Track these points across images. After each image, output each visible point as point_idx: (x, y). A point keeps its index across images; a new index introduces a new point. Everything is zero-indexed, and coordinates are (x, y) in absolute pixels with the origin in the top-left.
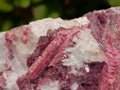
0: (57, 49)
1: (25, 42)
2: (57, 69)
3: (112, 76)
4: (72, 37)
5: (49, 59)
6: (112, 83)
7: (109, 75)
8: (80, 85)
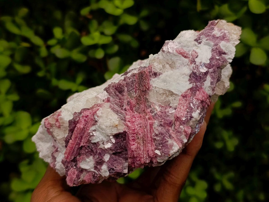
0: (83, 130)
1: (59, 127)
2: (89, 147)
3: (133, 143)
4: (92, 116)
5: (78, 141)
6: (133, 150)
7: (130, 142)
8: (111, 155)
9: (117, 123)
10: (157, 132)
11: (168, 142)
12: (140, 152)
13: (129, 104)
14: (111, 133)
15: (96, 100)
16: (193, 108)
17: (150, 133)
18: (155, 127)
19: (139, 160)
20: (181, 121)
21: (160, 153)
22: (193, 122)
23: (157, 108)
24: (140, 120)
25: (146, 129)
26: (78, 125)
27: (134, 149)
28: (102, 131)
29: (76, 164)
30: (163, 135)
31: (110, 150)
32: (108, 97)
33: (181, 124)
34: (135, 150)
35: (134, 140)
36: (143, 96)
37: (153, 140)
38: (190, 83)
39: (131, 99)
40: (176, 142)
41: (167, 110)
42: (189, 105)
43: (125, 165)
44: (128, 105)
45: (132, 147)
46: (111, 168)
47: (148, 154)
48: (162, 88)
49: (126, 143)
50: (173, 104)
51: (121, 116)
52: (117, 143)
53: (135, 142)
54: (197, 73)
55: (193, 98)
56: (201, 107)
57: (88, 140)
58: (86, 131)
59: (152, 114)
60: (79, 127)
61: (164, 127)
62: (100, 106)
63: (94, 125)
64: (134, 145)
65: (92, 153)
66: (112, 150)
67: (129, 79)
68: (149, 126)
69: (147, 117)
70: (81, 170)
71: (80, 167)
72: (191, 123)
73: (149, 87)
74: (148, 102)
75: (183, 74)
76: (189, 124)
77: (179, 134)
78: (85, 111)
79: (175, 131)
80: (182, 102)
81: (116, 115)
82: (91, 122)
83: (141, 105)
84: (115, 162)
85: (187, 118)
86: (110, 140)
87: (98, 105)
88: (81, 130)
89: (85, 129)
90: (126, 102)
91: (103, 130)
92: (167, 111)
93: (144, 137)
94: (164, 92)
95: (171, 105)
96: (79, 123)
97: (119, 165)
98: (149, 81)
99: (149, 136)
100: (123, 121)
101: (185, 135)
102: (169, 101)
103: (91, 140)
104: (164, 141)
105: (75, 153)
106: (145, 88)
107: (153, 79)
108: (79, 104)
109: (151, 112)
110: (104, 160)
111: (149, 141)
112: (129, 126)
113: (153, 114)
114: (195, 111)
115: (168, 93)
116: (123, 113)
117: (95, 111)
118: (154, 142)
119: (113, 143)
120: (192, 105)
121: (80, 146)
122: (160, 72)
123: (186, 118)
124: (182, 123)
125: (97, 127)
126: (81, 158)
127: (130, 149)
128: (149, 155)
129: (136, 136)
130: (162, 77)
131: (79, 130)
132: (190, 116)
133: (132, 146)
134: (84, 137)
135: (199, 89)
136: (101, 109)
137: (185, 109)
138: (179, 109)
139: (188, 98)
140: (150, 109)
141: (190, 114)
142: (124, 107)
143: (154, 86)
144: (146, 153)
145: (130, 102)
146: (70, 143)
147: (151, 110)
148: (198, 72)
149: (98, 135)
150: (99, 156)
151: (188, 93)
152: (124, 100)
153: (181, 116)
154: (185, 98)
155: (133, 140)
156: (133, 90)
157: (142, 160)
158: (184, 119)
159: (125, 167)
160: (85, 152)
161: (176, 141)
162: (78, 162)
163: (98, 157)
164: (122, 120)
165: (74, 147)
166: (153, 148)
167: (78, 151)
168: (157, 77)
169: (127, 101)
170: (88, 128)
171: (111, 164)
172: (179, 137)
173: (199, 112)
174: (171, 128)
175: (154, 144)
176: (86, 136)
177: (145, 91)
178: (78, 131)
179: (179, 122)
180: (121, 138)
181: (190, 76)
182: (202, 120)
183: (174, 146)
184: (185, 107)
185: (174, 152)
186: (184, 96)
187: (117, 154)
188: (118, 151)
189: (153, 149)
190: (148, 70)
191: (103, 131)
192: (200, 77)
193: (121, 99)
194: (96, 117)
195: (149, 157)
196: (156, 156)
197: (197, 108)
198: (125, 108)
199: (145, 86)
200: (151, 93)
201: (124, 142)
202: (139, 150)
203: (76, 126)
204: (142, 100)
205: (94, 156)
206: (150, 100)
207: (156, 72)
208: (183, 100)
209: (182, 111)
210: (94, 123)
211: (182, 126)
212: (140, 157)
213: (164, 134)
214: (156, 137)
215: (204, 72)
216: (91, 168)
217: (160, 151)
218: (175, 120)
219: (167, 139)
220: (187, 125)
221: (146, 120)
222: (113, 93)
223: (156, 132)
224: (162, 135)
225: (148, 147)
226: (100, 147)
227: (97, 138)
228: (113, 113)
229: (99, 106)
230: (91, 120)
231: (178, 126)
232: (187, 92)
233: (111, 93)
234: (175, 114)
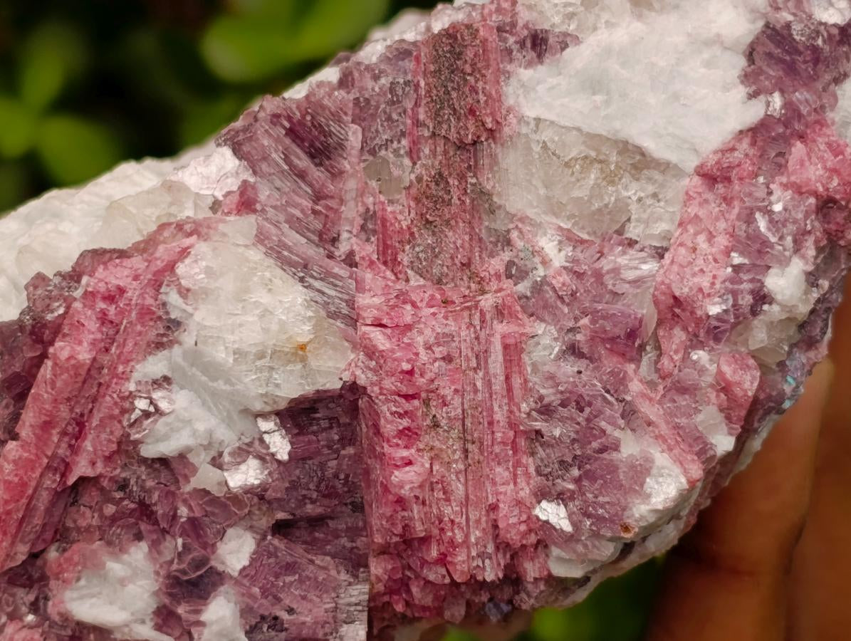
0: (93, 380)
2: (123, 485)
3: (405, 453)
4: (150, 291)
5: (58, 446)
6: (405, 492)
7: (387, 449)
8: (264, 538)
9: (303, 332)
10: (551, 391)
11: (616, 447)
12: (447, 510)
13: (374, 232)
14: (266, 395)
15: (171, 204)
16: (773, 239)
17: (506, 401)
18: (534, 365)
19: (443, 560)
20: (698, 321)
21: (570, 516)
22: (771, 326)
23: (549, 244)
24: (446, 318)
25: (481, 374)
26: (62, 348)
27: (411, 489)
28: (210, 384)
29: (37, 599)
30: (587, 410)
31: (256, 500)
32: (245, 182)
33: (695, 342)
34: (417, 492)
35: (409, 435)
36: (462, 177)
37: (522, 442)
38: (753, 96)
39: (382, 198)
40: (670, 449)
41: (606, 265)
42: (744, 227)
43: (353, 600)
44: (363, 236)
45: (398, 476)
46: (263, 618)
47: (496, 527)
48: (577, 125)
49: (358, 458)
50: (647, 223)
51: (329, 297)
52: (304, 459)
53: (419, 450)
54: (796, 28)
55: (772, 186)
56: (817, 242)
57: (119, 443)
58: (108, 386)
59: (515, 285)
60: (69, 359)
61: (591, 359)
62: (196, 230)
63: (160, 346)
64: (410, 463)
65: (144, 527)
66: (269, 502)
67: (376, 78)
68: (500, 358)
69: (487, 302)
70: (74, 631)
71: (66, 618)
72: (759, 336)
73: (498, 122)
74: (493, 212)
75: (708, 43)
76: (746, 343)
77: (683, 401)
78: (105, 264)
79: (661, 387)
80: (701, 213)
81: (299, 287)
82: (139, 328)
83: (450, 234)
84: (289, 579)
85: (735, 300)
86: (257, 443)
87: (188, 228)
88: (80, 379)
89: (106, 371)
90: (355, 215)
91: (214, 379)
92: (606, 268)
93: (468, 423)
94: (593, 154)
95: (633, 232)
96: (65, 335)
97: (311, 596)
98: (498, 82)
99: (500, 415)
100: (338, 323)
101: (721, 411)
102: (622, 206)
103: (136, 443)
104: (595, 445)
105: (37, 521)
106: (472, 129)
107: (522, 70)
108: (61, 228)
109: (509, 276)
110: (220, 568)
111: (497, 449)
112: (382, 348)
113: (523, 287)
114: (784, 262)
115: (614, 158)
116: (336, 276)
117: (166, 258)
118: (533, 454)
119: (279, 462)
120: (762, 223)
121: (71, 480)
122: (563, 28)
123: (731, 302)
124: (702, 333)
125: (180, 360)
126: (76, 558)
127: (386, 489)
128: (502, 533)
129: (419, 413)
130: (578, 57)
131: (65, 376)
132: (752, 292)
133: (396, 473)
134: (95, 422)
135: (807, 127)
136: (201, 248)
137: (722, 252)
138: (682, 251)
139: (737, 187)
140: (506, 256)
141: (752, 281)
142: (343, 248)
143: (530, 112)
144: (484, 519)
145: (379, 214)
146: (11, 457)
147: (510, 264)
148: (801, 21)
149: (185, 409)
150: (189, 540)
151: (736, 154)
152: (342, 202)
153: (701, 290)
154: (720, 188)
155: (401, 433)
156: (395, 145)
157: (459, 558)
158: (715, 310)
159: (352, 609)
160: (102, 516)
161: (665, 441)
162: (53, 583)
163: (184, 545)
164: (333, 315)
165: (33, 484)
166: (525, 493)
167: (57, 512)
168: (548, 59)
169: (361, 209)
170: (121, 369)
171: (265, 592)
172: (683, 421)
173: (810, 268)
174: (633, 366)
175: (532, 470)
176: (112, 417)
177: (474, 143)
178: (59, 384)
179: (685, 329)
180: (324, 430)
181: (750, 55)
182: (820, 324)
183: (654, 471)
184: (722, 241)
185: (656, 511)
186: (714, 176)
187: (298, 534)
188: (310, 509)
189: (522, 494)
190: (494, 18)
191: (221, 385)
192: (815, 49)
193: (326, 197)
194: (173, 298)
195: (497, 548)
196: (544, 536)
197: (795, 241)
198: (351, 254)
199: (472, 112)
200: (510, 160)
201: (343, 452)
202: (441, 495)
203: (44, 356)
204: (455, 200)
205: (155, 545)
206: (502, 202)
207: (546, 27)
208: (706, 201)
209: (700, 262)
210: (163, 335)
211: (701, 352)
212: (446, 540)
213: (590, 404)
214: (546, 421)
215: (835, 25)
216: (136, 621)
217: (566, 506)
218: (660, 323)
219: (609, 429)
220: (735, 344)
221: (483, 321)
222: (277, 157)
223: (543, 391)
224: (582, 410)
225: (494, 483)
226: (195, 483)
227: (178, 430)
228: (279, 272)
229: (190, 235)
230: (138, 319)
231: (676, 352)
232: (733, 149)
233: (265, 158)
234: (663, 283)
